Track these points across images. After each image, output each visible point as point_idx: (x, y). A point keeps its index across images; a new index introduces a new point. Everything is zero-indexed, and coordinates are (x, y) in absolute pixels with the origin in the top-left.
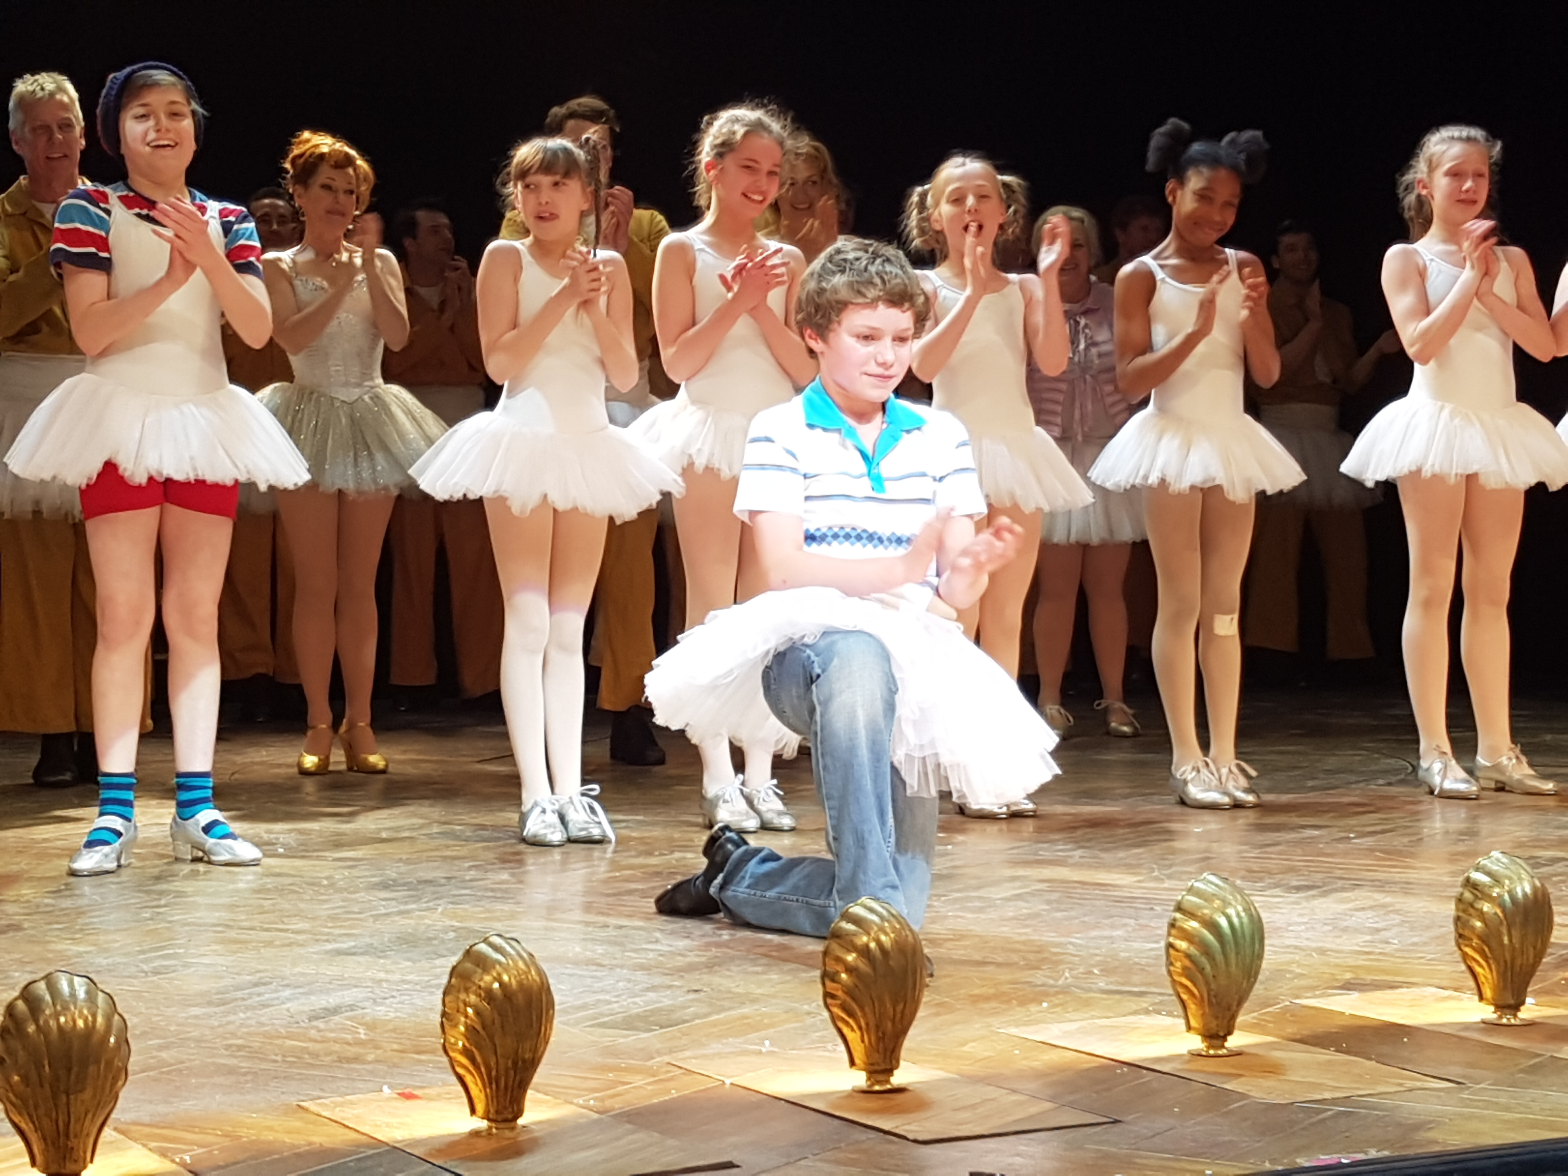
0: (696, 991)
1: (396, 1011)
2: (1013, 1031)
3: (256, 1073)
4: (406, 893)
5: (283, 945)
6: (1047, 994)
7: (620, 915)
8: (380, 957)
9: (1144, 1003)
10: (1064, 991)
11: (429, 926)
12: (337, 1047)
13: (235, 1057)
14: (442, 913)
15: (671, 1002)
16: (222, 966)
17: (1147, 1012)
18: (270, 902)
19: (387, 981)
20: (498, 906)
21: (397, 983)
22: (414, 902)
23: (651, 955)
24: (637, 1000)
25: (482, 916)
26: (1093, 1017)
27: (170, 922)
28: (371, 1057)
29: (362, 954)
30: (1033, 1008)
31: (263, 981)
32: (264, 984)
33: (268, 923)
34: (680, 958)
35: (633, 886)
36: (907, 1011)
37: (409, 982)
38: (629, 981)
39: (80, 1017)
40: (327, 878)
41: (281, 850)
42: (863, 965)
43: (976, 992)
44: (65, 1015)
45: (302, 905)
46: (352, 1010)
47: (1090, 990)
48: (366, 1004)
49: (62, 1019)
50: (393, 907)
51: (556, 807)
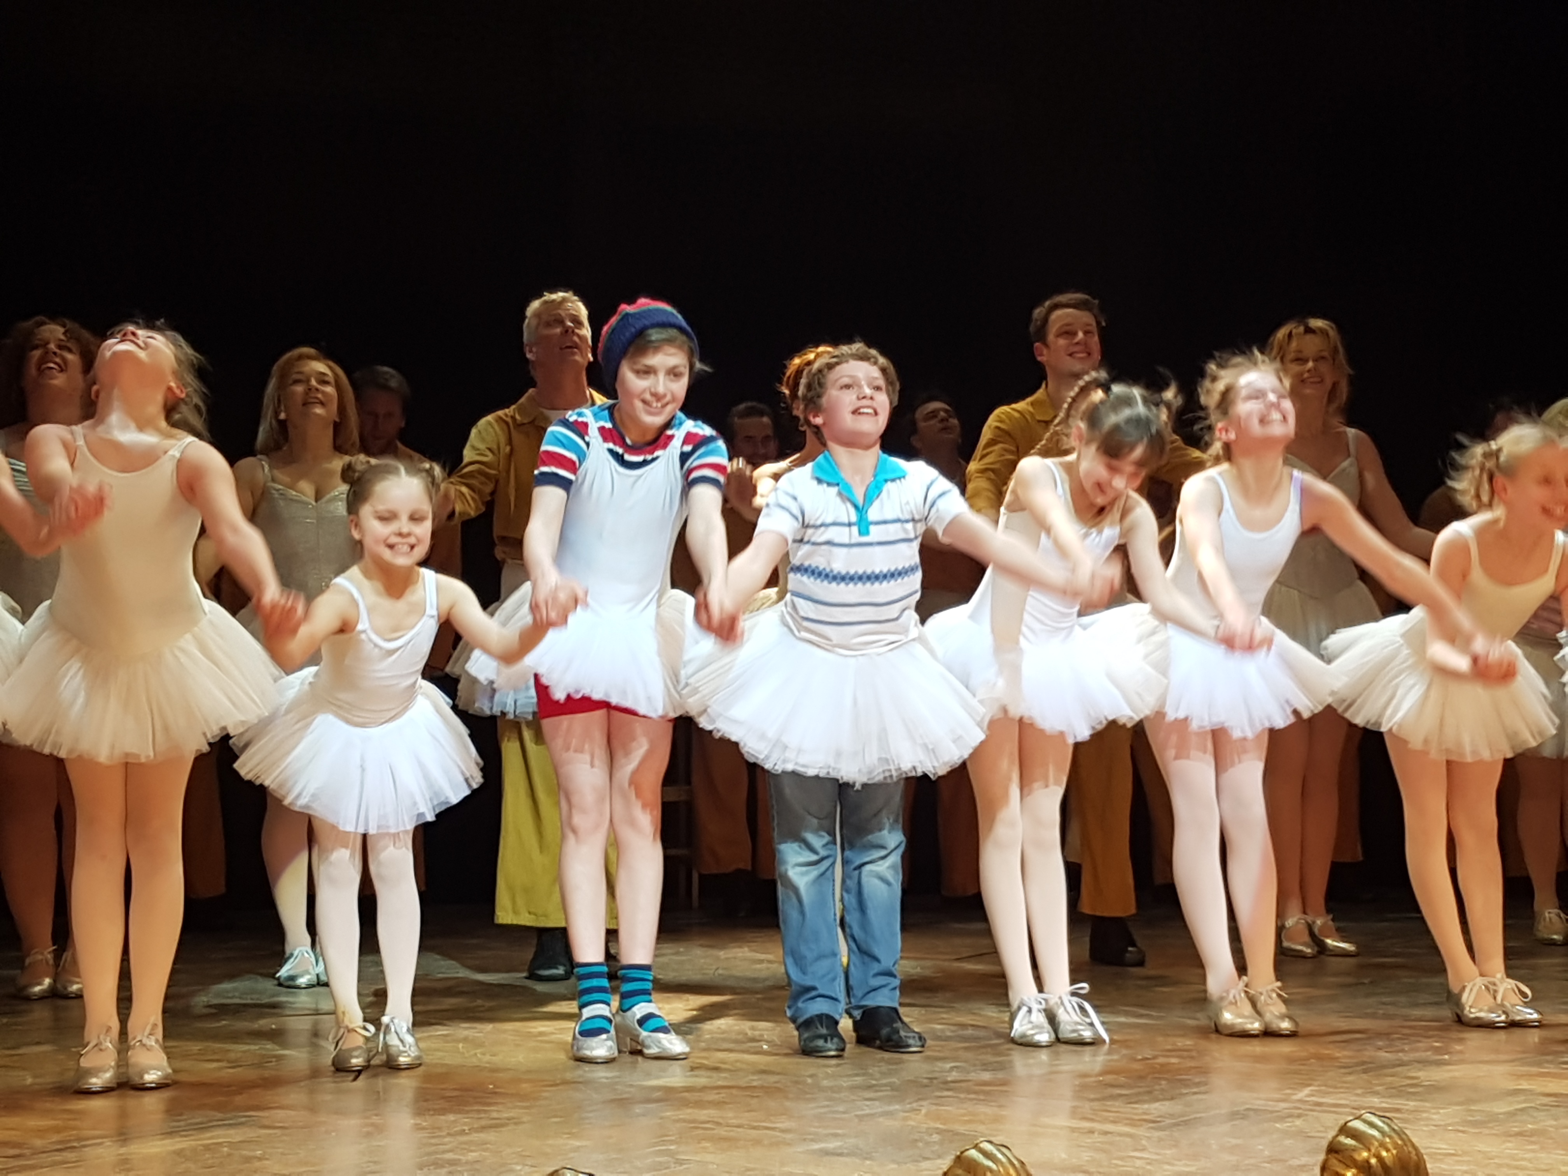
4: (889, 1093)
7: (1106, 1120)
11: (913, 1127)
14: (926, 1115)
20: (982, 1109)
25: (966, 1118)
27: (661, 1118)
35: (1118, 1091)
40: (811, 1076)
41: (765, 1047)
45: (788, 1104)
50: (878, 1107)
51: (1043, 1006)
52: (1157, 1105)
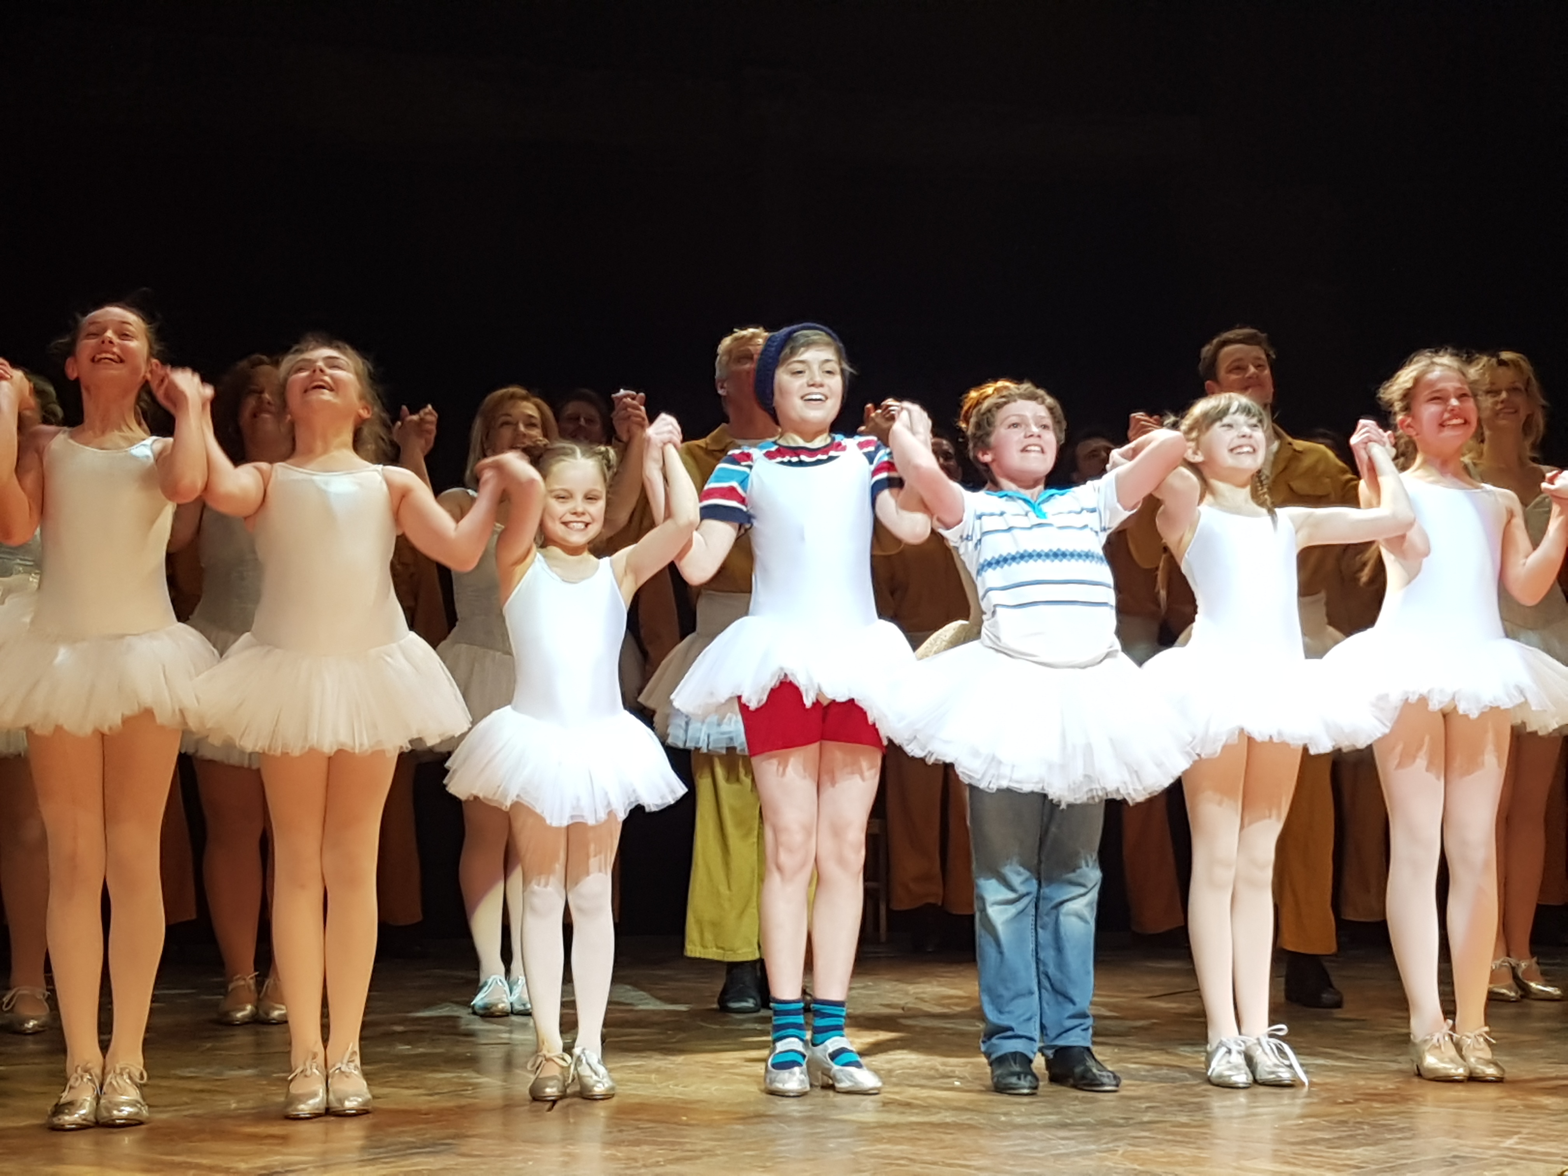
7: (1306, 1165)
14: (1123, 1155)
18: (950, 1136)
22: (1094, 1143)
25: (1163, 1160)
27: (855, 1153)
33: (950, 1158)
35: (1319, 1135)
40: (1005, 1114)
41: (957, 1083)
45: (982, 1142)
50: (1072, 1146)
51: (1243, 1048)
52: (1360, 1150)
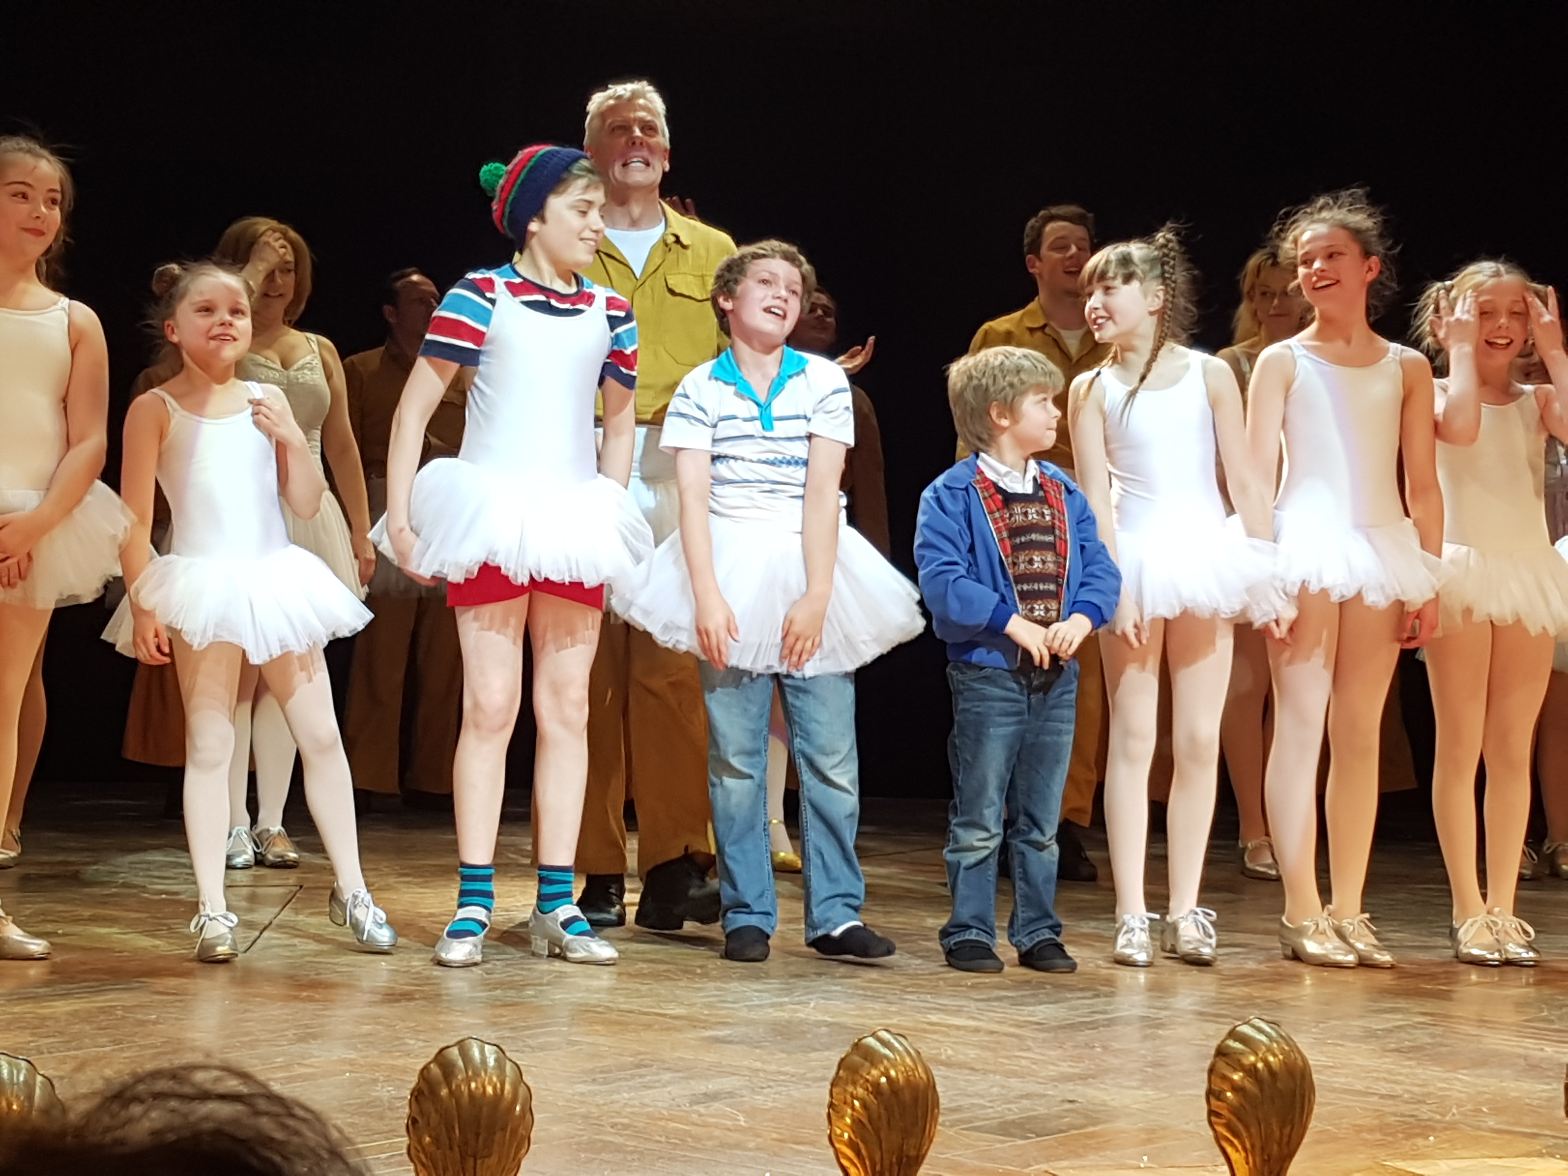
0: (1071, 1102)
1: (774, 1101)
2: (1400, 1164)
3: (642, 1153)
4: (779, 985)
5: (662, 1030)
6: (1434, 1129)
7: (992, 1020)
8: (756, 1047)
9: (1537, 1145)
10: (1451, 1127)
11: (802, 1019)
12: (717, 1133)
13: (621, 1136)
14: (814, 1008)
15: (1046, 1111)
16: (604, 1045)
17: (1540, 1155)
18: (647, 987)
19: (764, 1071)
21: (772, 1073)
22: (786, 996)
23: (1024, 1062)
24: (1012, 1106)
26: (1483, 1157)
28: (751, 1145)
29: (738, 1043)
30: (1420, 1142)
31: (645, 1062)
32: (646, 1066)
33: (647, 1007)
34: (1052, 1067)
36: (1294, 1136)
37: (785, 1074)
38: (1003, 1087)
39: (489, 1084)
40: (701, 967)
42: (1249, 1084)
43: (1359, 1122)
44: (476, 1082)
45: (678, 992)
46: (732, 1097)
47: (1479, 1128)
48: (744, 1092)
49: (473, 1085)
50: (767, 999)
52: (1042, 1007)
